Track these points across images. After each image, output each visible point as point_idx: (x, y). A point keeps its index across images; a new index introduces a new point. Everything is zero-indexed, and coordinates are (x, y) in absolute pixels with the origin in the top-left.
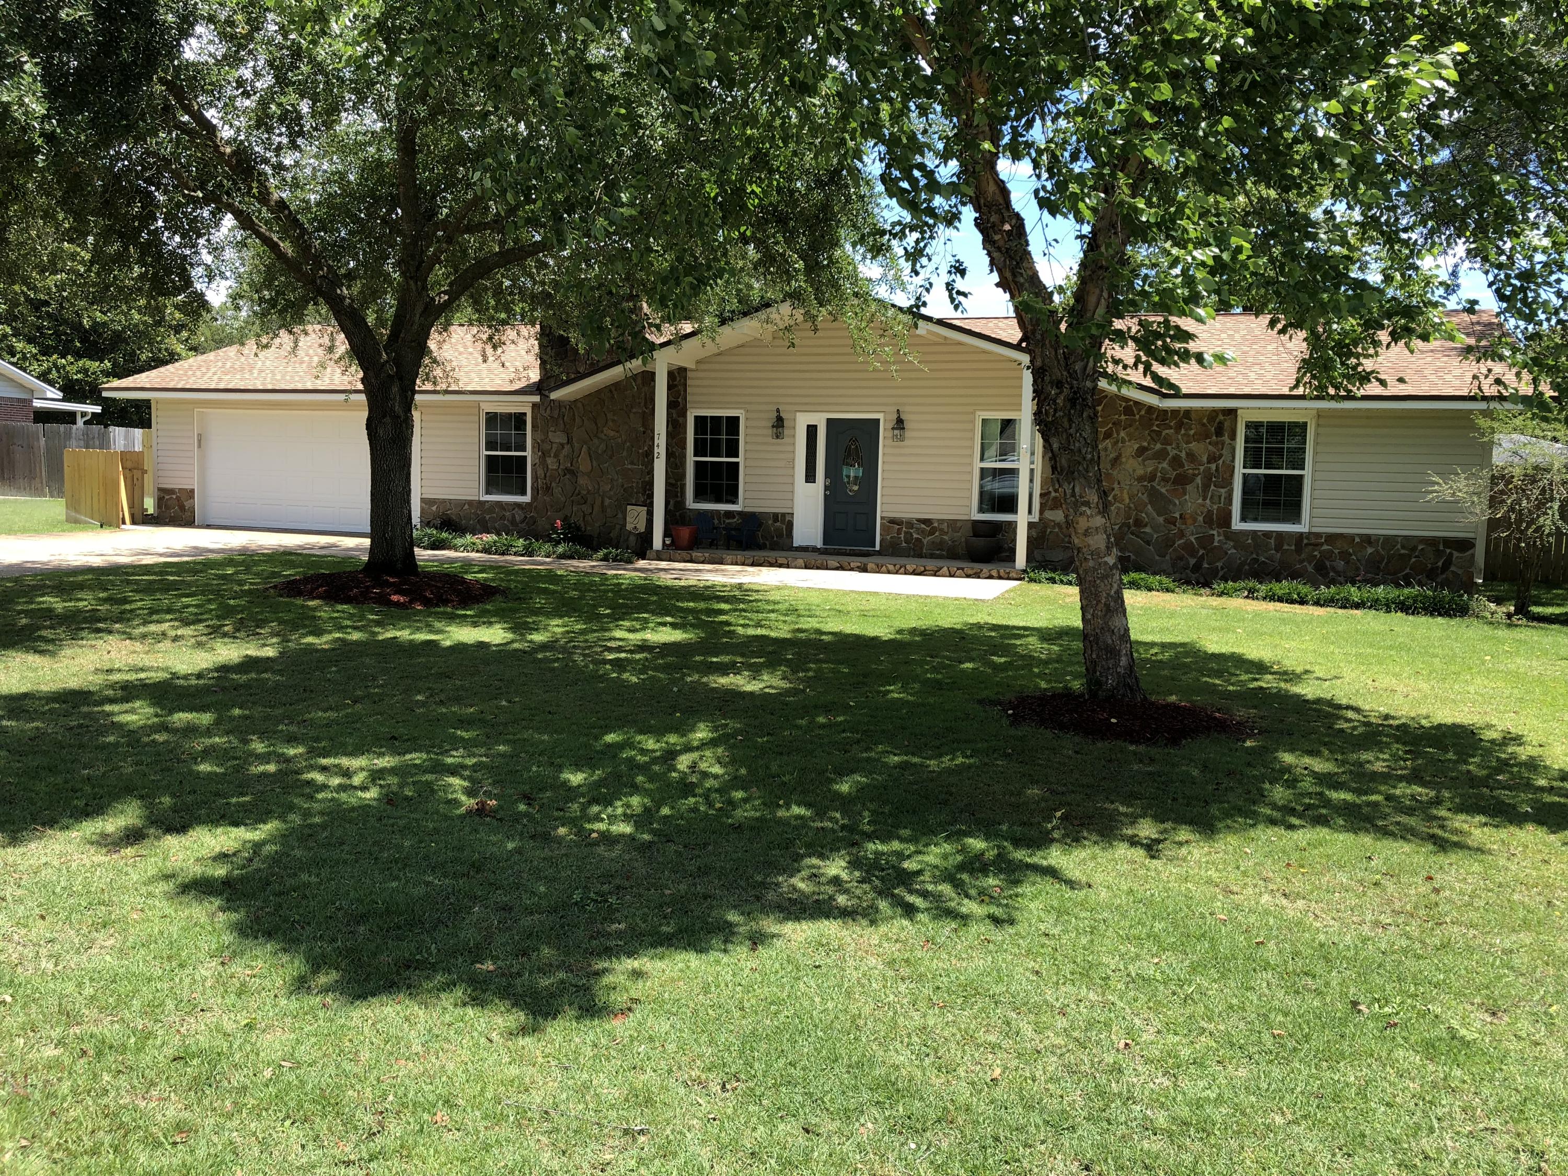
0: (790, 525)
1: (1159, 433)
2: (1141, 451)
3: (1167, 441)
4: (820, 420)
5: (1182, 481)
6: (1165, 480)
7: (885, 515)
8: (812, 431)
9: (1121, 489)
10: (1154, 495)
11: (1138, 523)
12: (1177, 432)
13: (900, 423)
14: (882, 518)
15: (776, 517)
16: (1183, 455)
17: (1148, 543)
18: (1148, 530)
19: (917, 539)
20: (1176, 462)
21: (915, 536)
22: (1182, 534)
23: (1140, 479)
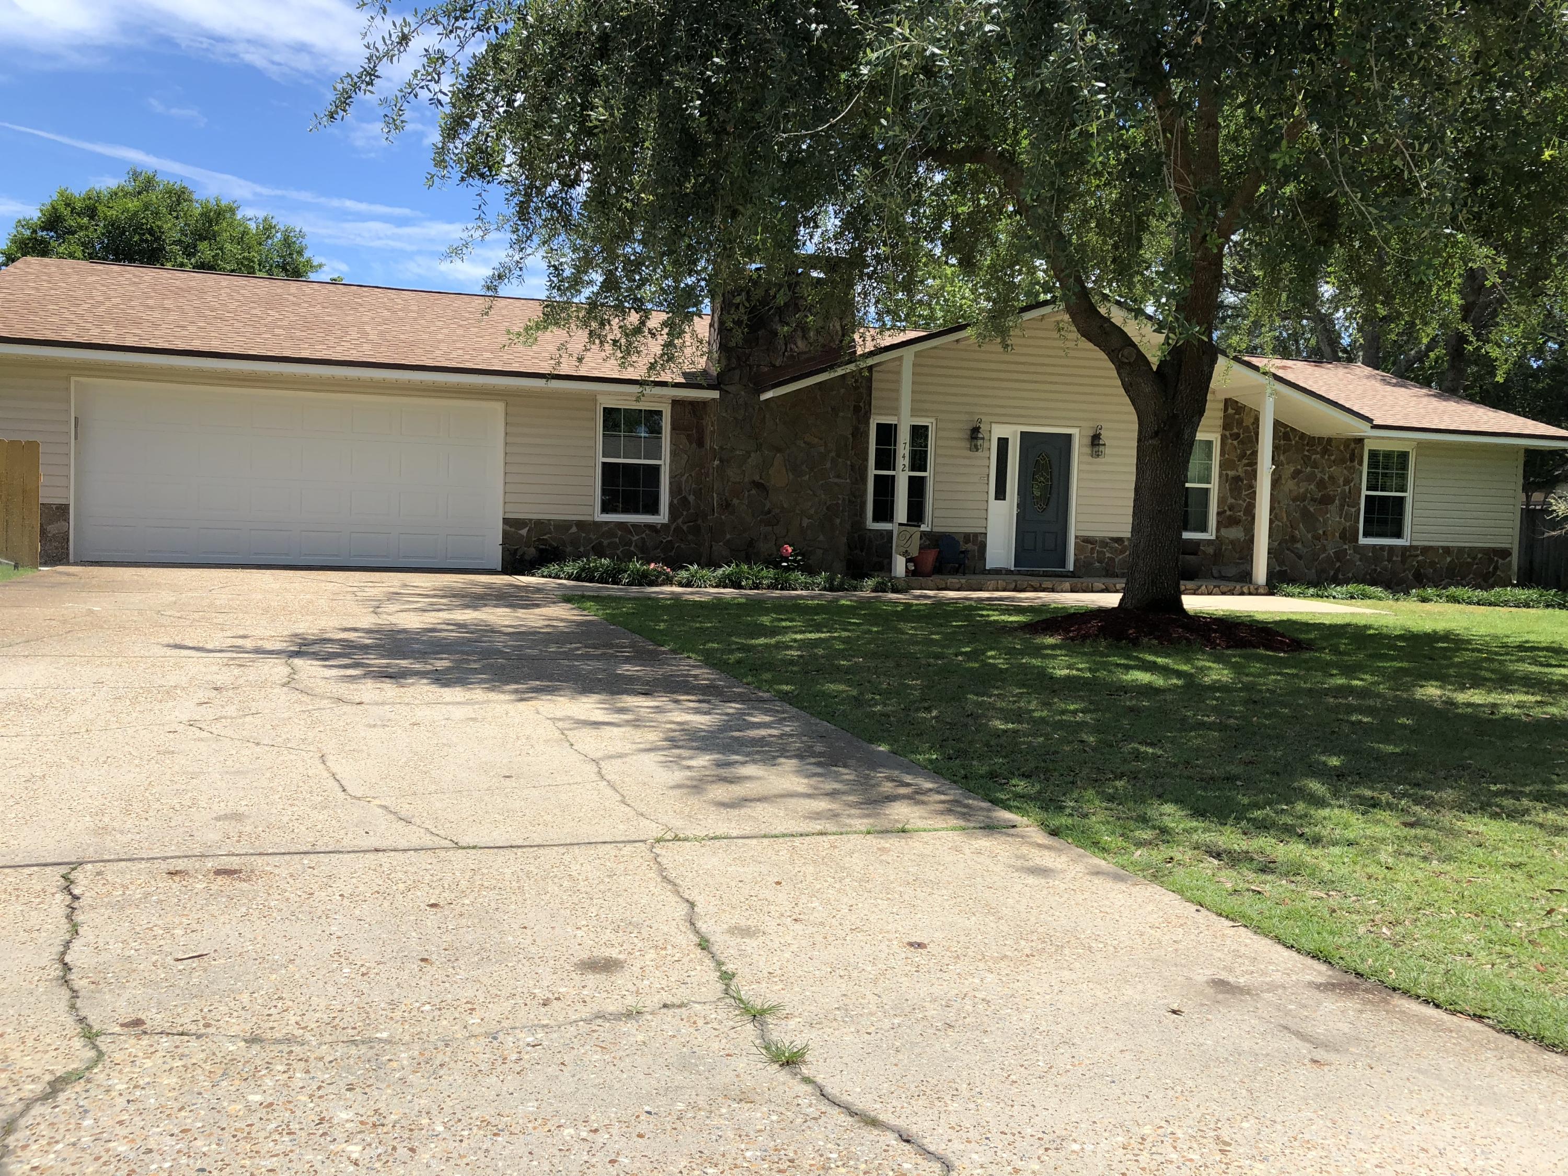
0: (983, 547)
1: (1309, 458)
2: (1296, 474)
3: (1315, 465)
4: (1012, 432)
5: (1326, 500)
6: (1313, 500)
7: (1080, 534)
8: (1003, 444)
9: (1281, 508)
10: (1305, 513)
11: (1293, 539)
12: (1323, 457)
13: (1095, 440)
14: (1076, 537)
15: (967, 537)
16: (1326, 477)
17: (1300, 557)
18: (1299, 545)
19: (1111, 559)
20: (1321, 484)
21: (1108, 555)
22: (1324, 549)
23: (1294, 500)
